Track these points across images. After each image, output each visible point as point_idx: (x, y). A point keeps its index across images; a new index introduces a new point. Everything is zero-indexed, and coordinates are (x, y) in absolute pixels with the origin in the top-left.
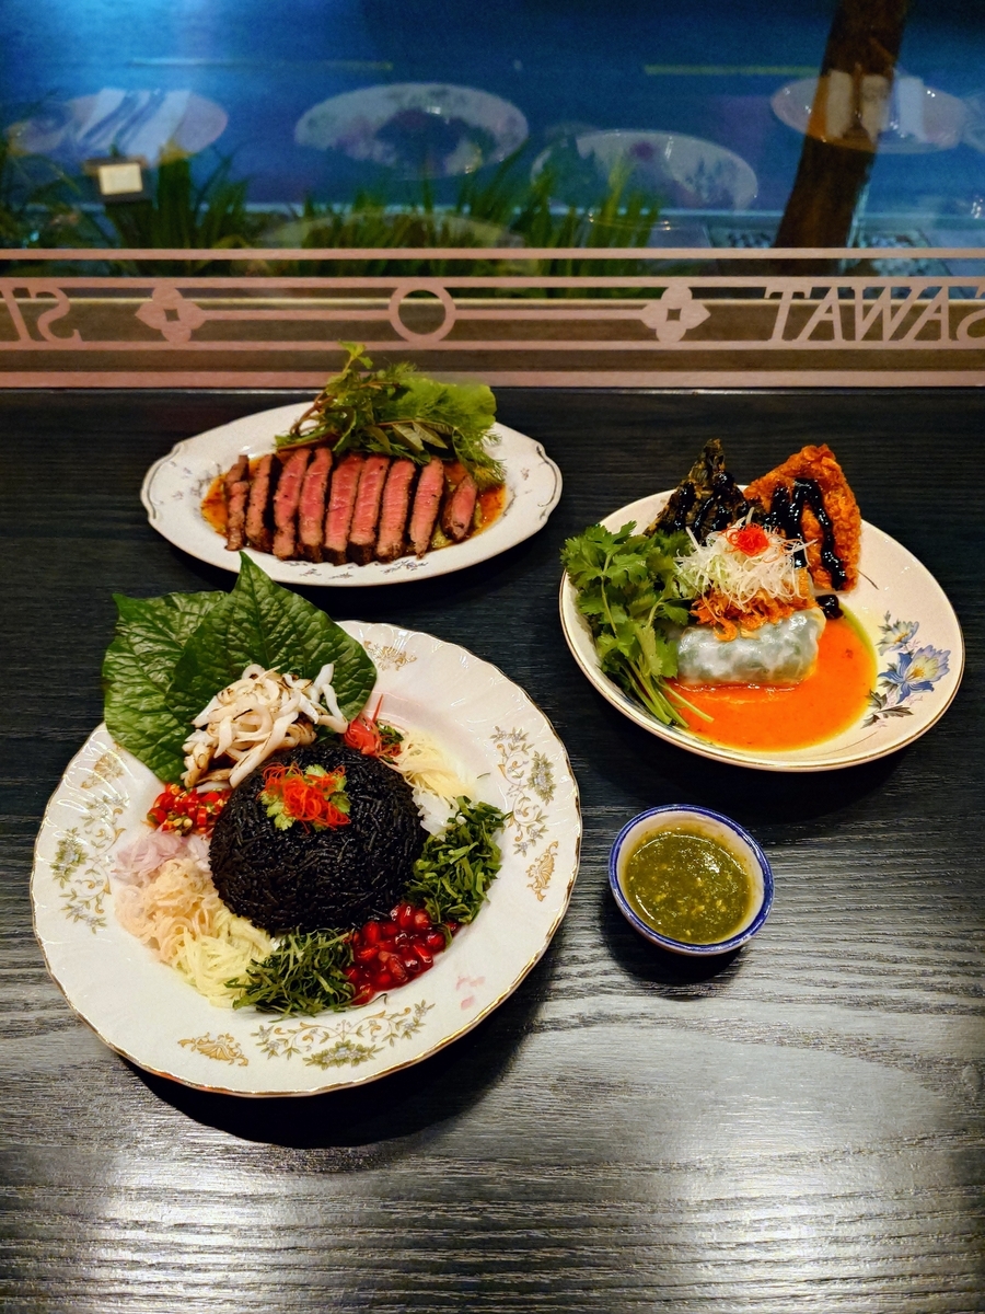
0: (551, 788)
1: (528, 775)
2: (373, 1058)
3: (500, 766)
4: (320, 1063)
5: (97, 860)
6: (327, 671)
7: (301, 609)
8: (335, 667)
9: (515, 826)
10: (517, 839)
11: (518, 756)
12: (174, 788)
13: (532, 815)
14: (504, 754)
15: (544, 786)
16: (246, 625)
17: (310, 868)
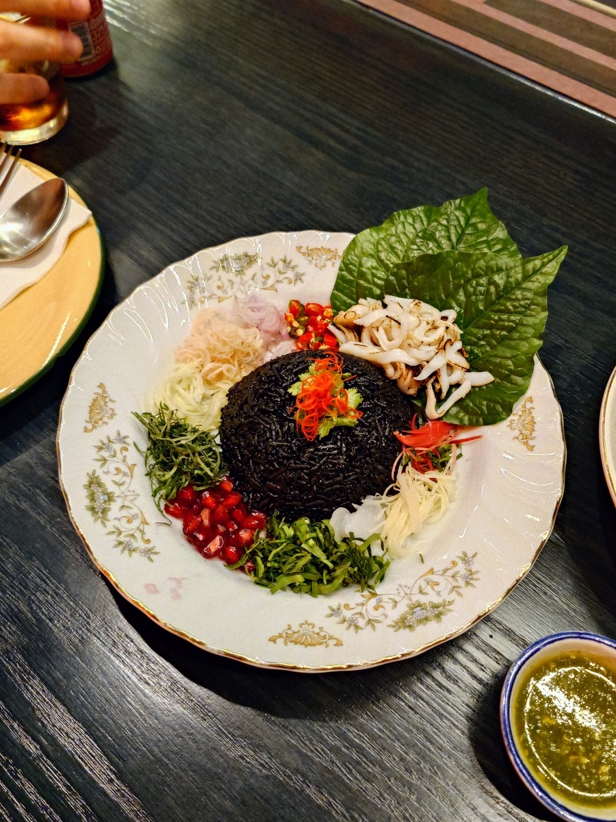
0: (410, 627)
1: (424, 599)
2: (96, 520)
3: (432, 569)
4: (91, 483)
5: (243, 283)
6: (484, 378)
7: (533, 326)
8: (493, 382)
9: (361, 600)
10: (347, 606)
11: (444, 584)
12: (329, 312)
13: (374, 614)
14: (446, 571)
15: (411, 619)
16: (492, 289)
17: (259, 424)
